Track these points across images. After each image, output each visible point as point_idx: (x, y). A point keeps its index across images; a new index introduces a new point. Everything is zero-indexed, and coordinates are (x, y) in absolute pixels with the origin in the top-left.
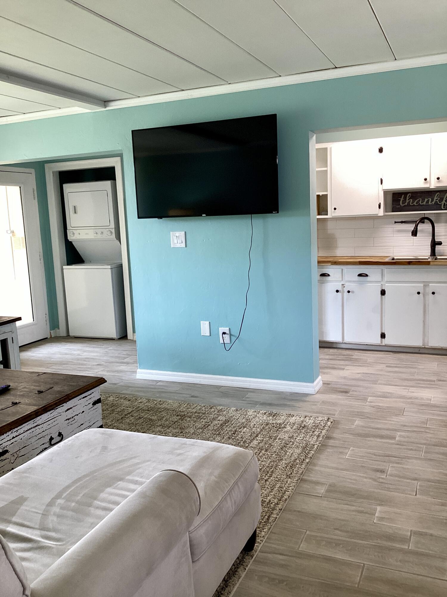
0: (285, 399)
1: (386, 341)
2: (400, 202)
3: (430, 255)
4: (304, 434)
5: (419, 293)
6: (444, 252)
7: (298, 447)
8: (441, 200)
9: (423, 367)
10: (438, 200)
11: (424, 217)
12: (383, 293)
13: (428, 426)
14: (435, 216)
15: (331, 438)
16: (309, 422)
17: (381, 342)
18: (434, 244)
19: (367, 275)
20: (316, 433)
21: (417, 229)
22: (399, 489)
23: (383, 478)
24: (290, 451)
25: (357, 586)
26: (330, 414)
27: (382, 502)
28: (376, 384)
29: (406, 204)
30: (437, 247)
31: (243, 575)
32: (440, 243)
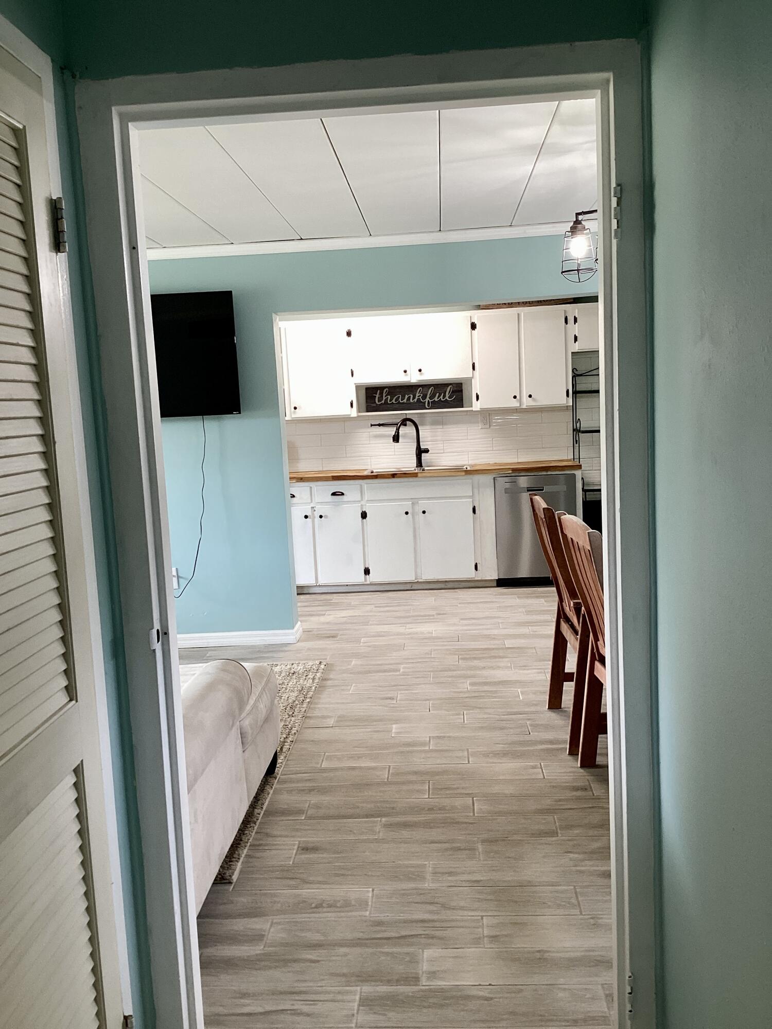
0: (259, 652)
1: (372, 578)
2: (375, 400)
3: (416, 466)
4: (296, 679)
5: (407, 513)
6: (431, 462)
7: (293, 691)
8: (424, 397)
9: (418, 604)
10: (420, 397)
11: (405, 417)
12: (364, 515)
13: (432, 656)
14: (418, 417)
15: (328, 679)
16: (300, 668)
17: (366, 580)
18: (420, 452)
19: (343, 494)
20: (311, 676)
21: (398, 433)
22: (412, 710)
23: (394, 704)
24: (285, 696)
25: (386, 780)
26: (322, 659)
27: (397, 721)
28: (368, 625)
29: (383, 402)
30: (424, 456)
31: (271, 792)
32: (427, 451)
